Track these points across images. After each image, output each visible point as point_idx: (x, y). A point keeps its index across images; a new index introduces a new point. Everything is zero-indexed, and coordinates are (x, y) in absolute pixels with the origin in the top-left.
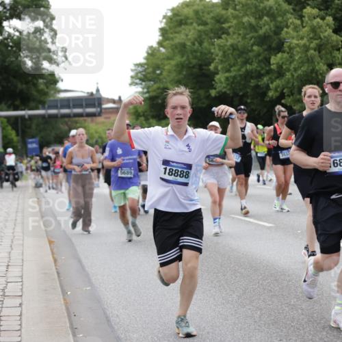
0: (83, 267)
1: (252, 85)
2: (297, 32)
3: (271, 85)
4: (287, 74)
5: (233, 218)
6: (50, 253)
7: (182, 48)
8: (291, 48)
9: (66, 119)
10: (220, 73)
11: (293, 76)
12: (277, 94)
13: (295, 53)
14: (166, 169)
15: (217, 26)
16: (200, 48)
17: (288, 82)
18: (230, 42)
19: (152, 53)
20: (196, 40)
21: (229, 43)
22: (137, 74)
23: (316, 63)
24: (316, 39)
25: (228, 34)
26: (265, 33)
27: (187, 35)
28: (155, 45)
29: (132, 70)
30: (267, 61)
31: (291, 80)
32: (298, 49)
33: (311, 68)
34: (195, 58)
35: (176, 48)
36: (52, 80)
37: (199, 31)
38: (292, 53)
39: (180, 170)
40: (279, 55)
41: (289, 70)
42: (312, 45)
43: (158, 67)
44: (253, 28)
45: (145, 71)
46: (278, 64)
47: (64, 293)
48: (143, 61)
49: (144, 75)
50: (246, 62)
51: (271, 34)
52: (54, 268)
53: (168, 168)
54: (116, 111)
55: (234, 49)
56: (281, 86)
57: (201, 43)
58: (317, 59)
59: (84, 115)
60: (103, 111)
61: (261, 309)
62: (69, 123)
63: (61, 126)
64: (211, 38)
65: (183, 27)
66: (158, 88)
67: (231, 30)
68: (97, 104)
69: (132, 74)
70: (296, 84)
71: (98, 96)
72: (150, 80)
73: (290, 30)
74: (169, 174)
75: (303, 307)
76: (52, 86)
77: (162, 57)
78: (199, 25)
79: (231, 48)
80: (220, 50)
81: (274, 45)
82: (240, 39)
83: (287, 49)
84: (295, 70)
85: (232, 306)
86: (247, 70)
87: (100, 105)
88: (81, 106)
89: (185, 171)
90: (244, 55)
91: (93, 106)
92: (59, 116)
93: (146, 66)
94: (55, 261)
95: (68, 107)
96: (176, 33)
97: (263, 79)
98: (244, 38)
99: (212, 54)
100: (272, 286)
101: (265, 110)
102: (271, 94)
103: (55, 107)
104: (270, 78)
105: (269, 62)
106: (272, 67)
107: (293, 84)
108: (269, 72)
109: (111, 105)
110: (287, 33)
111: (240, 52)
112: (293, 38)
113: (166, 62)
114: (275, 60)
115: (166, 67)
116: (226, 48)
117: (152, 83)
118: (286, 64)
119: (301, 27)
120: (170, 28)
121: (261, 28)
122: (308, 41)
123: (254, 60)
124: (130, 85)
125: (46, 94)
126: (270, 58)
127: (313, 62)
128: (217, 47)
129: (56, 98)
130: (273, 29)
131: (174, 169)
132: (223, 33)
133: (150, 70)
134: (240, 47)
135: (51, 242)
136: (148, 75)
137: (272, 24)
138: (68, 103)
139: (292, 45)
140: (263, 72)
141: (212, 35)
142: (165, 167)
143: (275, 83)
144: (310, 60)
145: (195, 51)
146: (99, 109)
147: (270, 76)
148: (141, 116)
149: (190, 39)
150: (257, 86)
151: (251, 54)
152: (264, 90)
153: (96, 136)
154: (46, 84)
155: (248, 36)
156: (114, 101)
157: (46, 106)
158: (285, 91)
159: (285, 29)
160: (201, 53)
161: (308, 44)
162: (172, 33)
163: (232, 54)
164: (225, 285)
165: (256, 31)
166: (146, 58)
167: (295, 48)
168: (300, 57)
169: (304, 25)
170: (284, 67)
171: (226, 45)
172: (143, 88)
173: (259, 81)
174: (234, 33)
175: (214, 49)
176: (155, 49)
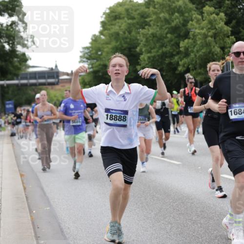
0: (45, 194)
1: (167, 62)
2: (199, 24)
3: (180, 63)
4: (192, 54)
5: (153, 158)
6: (21, 183)
7: (116, 36)
8: (194, 36)
9: (34, 87)
10: (144, 53)
11: (196, 56)
12: (185, 69)
13: (197, 39)
14: (107, 115)
15: (142, 20)
16: (129, 36)
17: (192, 60)
18: (151, 31)
19: (95, 39)
20: (126, 30)
21: (150, 33)
22: (84, 54)
23: (212, 47)
24: (212, 29)
25: (150, 26)
26: (176, 25)
27: (120, 27)
28: (97, 34)
29: (81, 52)
30: (178, 45)
31: (195, 59)
32: (199, 36)
33: (208, 50)
34: (126, 43)
35: (112, 36)
36: (24, 59)
37: (129, 24)
38: (195, 40)
39: (118, 115)
40: (186, 41)
41: (193, 52)
42: (210, 34)
43: (99, 50)
44: (167, 21)
45: (90, 52)
46: (185, 47)
47: (31, 212)
48: (89, 45)
49: (89, 56)
50: (162, 46)
51: (181, 26)
52: (24, 194)
53: (109, 114)
54: (69, 81)
55: (154, 37)
56: (187, 63)
57: (130, 32)
58: (213, 44)
59: (47, 84)
60: (60, 81)
61: (171, 224)
62: (36, 90)
63: (30, 92)
64: (137, 29)
65: (117, 20)
66: (100, 65)
67: (152, 23)
68: (55, 76)
69: (81, 54)
70: (198, 62)
71: (56, 70)
72: (94, 59)
73: (194, 23)
74: (110, 119)
75: (202, 222)
76: (24, 63)
77: (102, 42)
78: (128, 19)
79: (152, 36)
80: (143, 37)
81: (182, 34)
82: (158, 29)
83: (191, 36)
84: (198, 51)
85: (151, 222)
86: (163, 52)
87: (58, 77)
88: (44, 77)
89: (122, 116)
90: (161, 41)
91: (53, 77)
92: (29, 85)
93: (91, 49)
94: (25, 189)
95: (35, 78)
96: (112, 25)
97: (174, 58)
98: (161, 28)
99: (138, 40)
100: (180, 207)
101: (176, 80)
102: (180, 68)
103: (26, 78)
104: (180, 57)
105: (179, 46)
106: (181, 49)
107: (196, 61)
108: (179, 53)
109: (65, 77)
110: (192, 25)
111: (158, 39)
112: (196, 29)
113: (105, 46)
114: (183, 44)
115: (105, 50)
116: (148, 36)
117: (95, 61)
118: (191, 48)
119: (202, 20)
120: (109, 22)
121: (173, 21)
122: (207, 30)
123: (168, 44)
124: (80, 62)
125: (19, 69)
126: (179, 43)
127: (210, 46)
128: (142, 35)
129: (26, 72)
130: (182, 22)
131: (114, 115)
132: (146, 25)
133: (94, 51)
134: (158, 35)
135: (22, 175)
136: (92, 56)
137: (181, 19)
138: (35, 75)
139: (195, 34)
140: (174, 53)
141: (138, 26)
142: (107, 114)
143: (183, 61)
144: (208, 45)
145: (126, 38)
146: (57, 80)
147: (179, 56)
148: (87, 85)
149: (122, 29)
150: (170, 63)
151: (166, 40)
152: (175, 66)
153: (55, 99)
154: (19, 62)
155: (163, 27)
156: (67, 74)
157: (19, 78)
158: (190, 67)
159: (190, 22)
160: (130, 39)
161: (206, 33)
162: (109, 25)
163: (152, 40)
164: (146, 207)
165: (169, 23)
166: (91, 43)
167: (198, 35)
168: (201, 43)
169: (204, 19)
170: (190, 50)
171: (148, 34)
172: (89, 65)
173: (171, 60)
174: (154, 25)
175: (140, 36)
176: (97, 36)
